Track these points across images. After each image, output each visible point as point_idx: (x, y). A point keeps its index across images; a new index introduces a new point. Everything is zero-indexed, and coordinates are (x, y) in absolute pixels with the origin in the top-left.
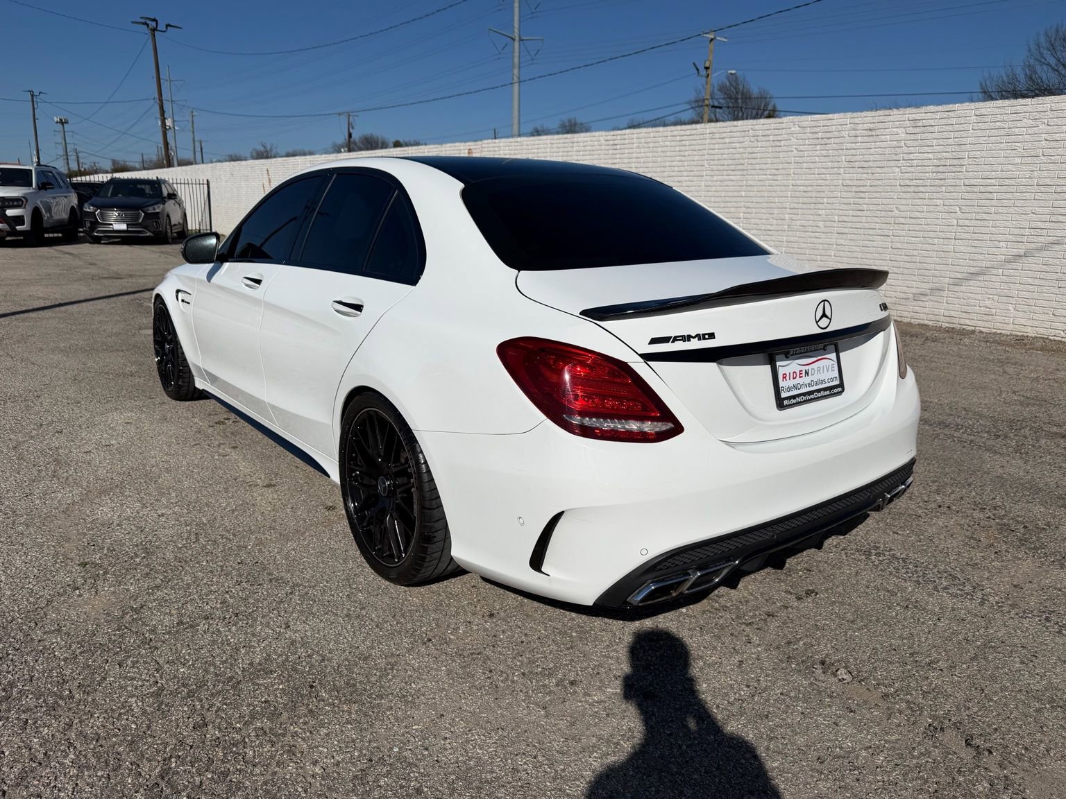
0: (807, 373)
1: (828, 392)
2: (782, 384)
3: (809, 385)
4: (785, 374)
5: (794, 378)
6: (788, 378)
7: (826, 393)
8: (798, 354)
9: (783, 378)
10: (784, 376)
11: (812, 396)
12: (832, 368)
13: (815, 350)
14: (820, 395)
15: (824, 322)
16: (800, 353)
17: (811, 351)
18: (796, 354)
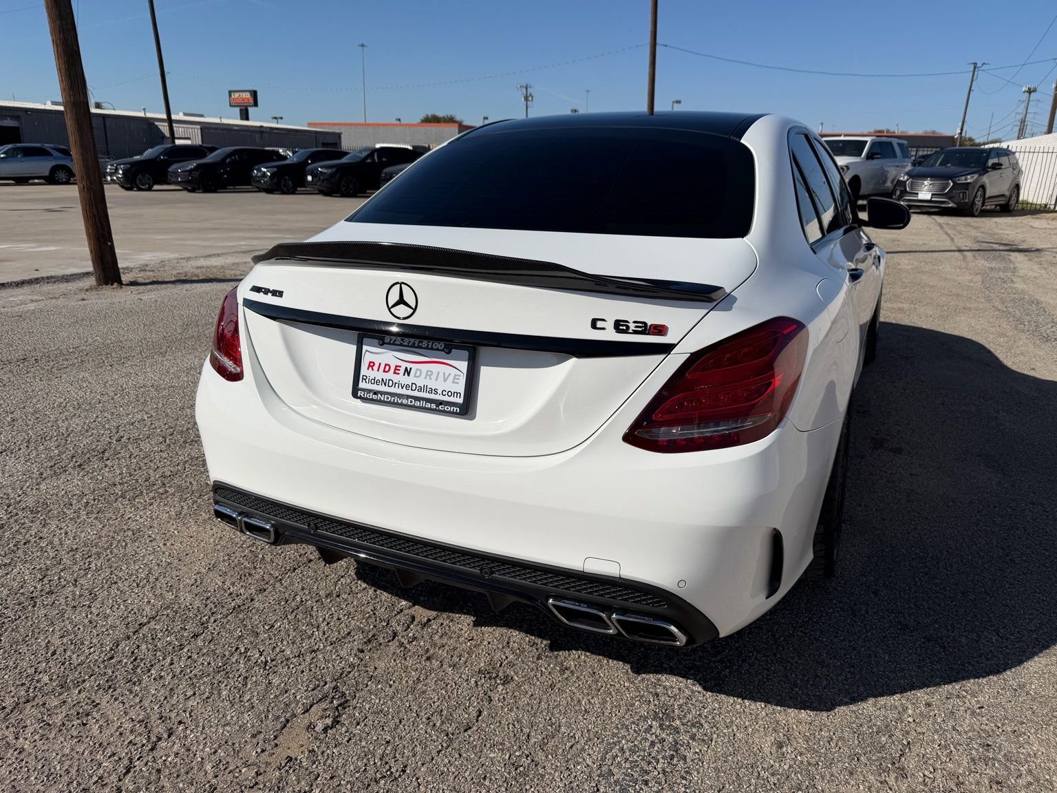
0: (407, 371)
1: (434, 406)
2: (364, 371)
3: (407, 387)
4: (373, 363)
5: (384, 371)
6: (376, 368)
7: (428, 405)
8: (397, 345)
9: (369, 366)
10: (371, 365)
11: (405, 401)
12: (454, 378)
13: (427, 348)
14: (417, 404)
15: (402, 311)
16: (401, 345)
17: (421, 347)
18: (394, 344)
